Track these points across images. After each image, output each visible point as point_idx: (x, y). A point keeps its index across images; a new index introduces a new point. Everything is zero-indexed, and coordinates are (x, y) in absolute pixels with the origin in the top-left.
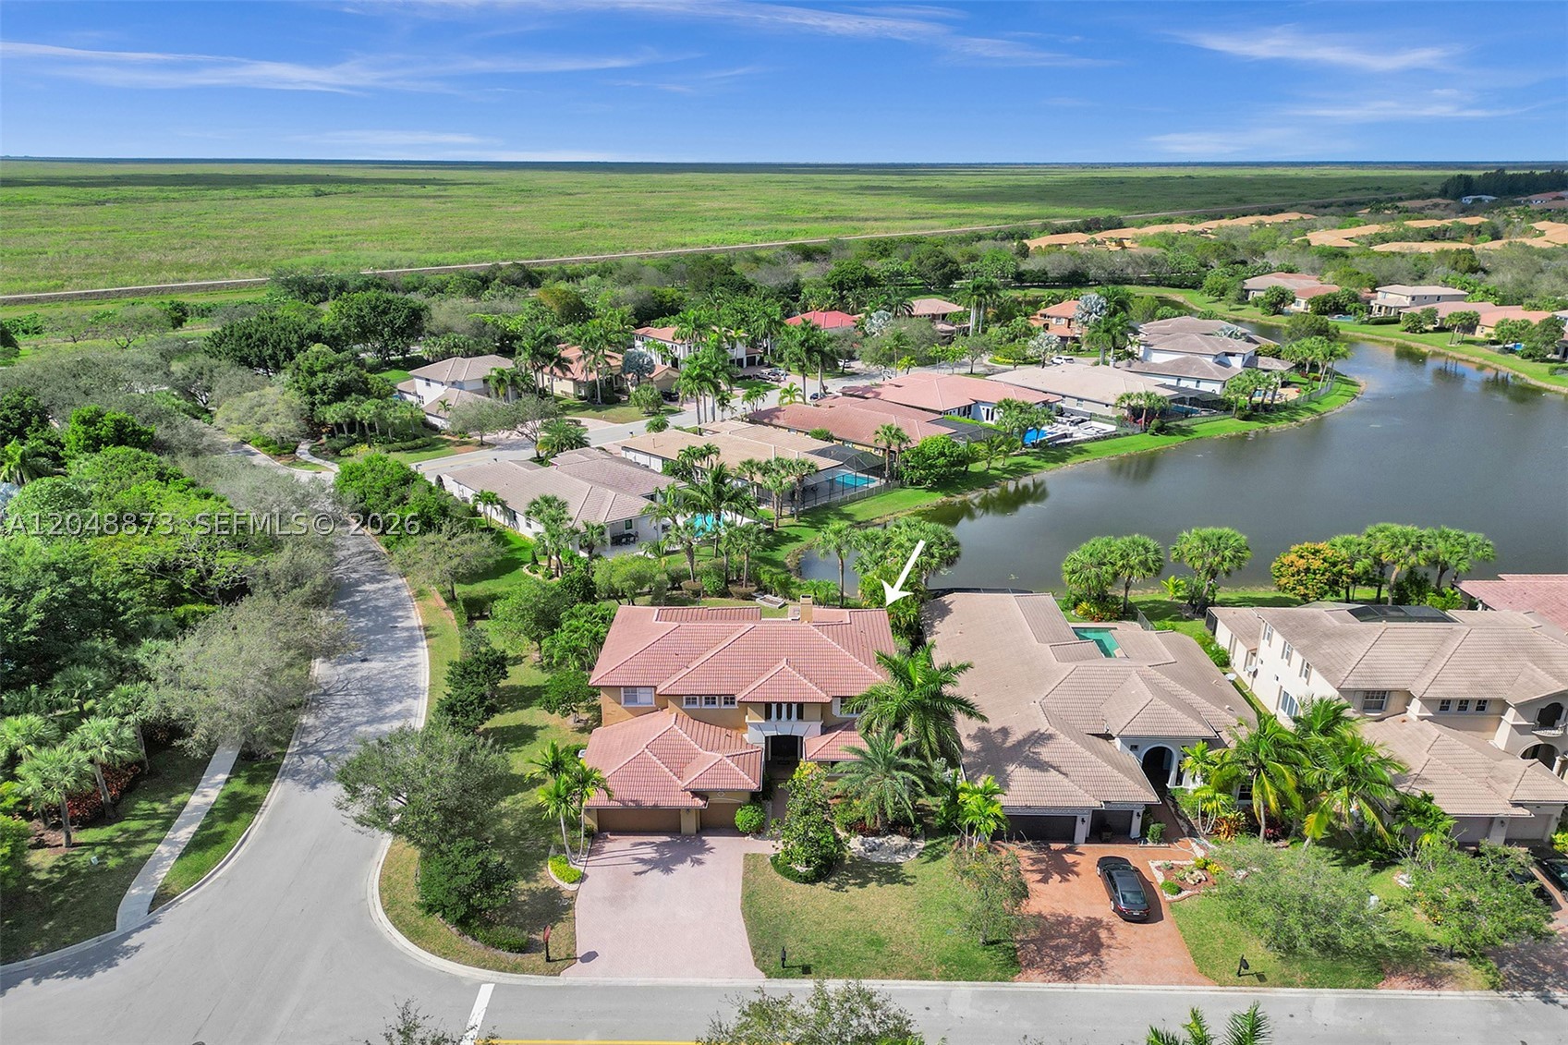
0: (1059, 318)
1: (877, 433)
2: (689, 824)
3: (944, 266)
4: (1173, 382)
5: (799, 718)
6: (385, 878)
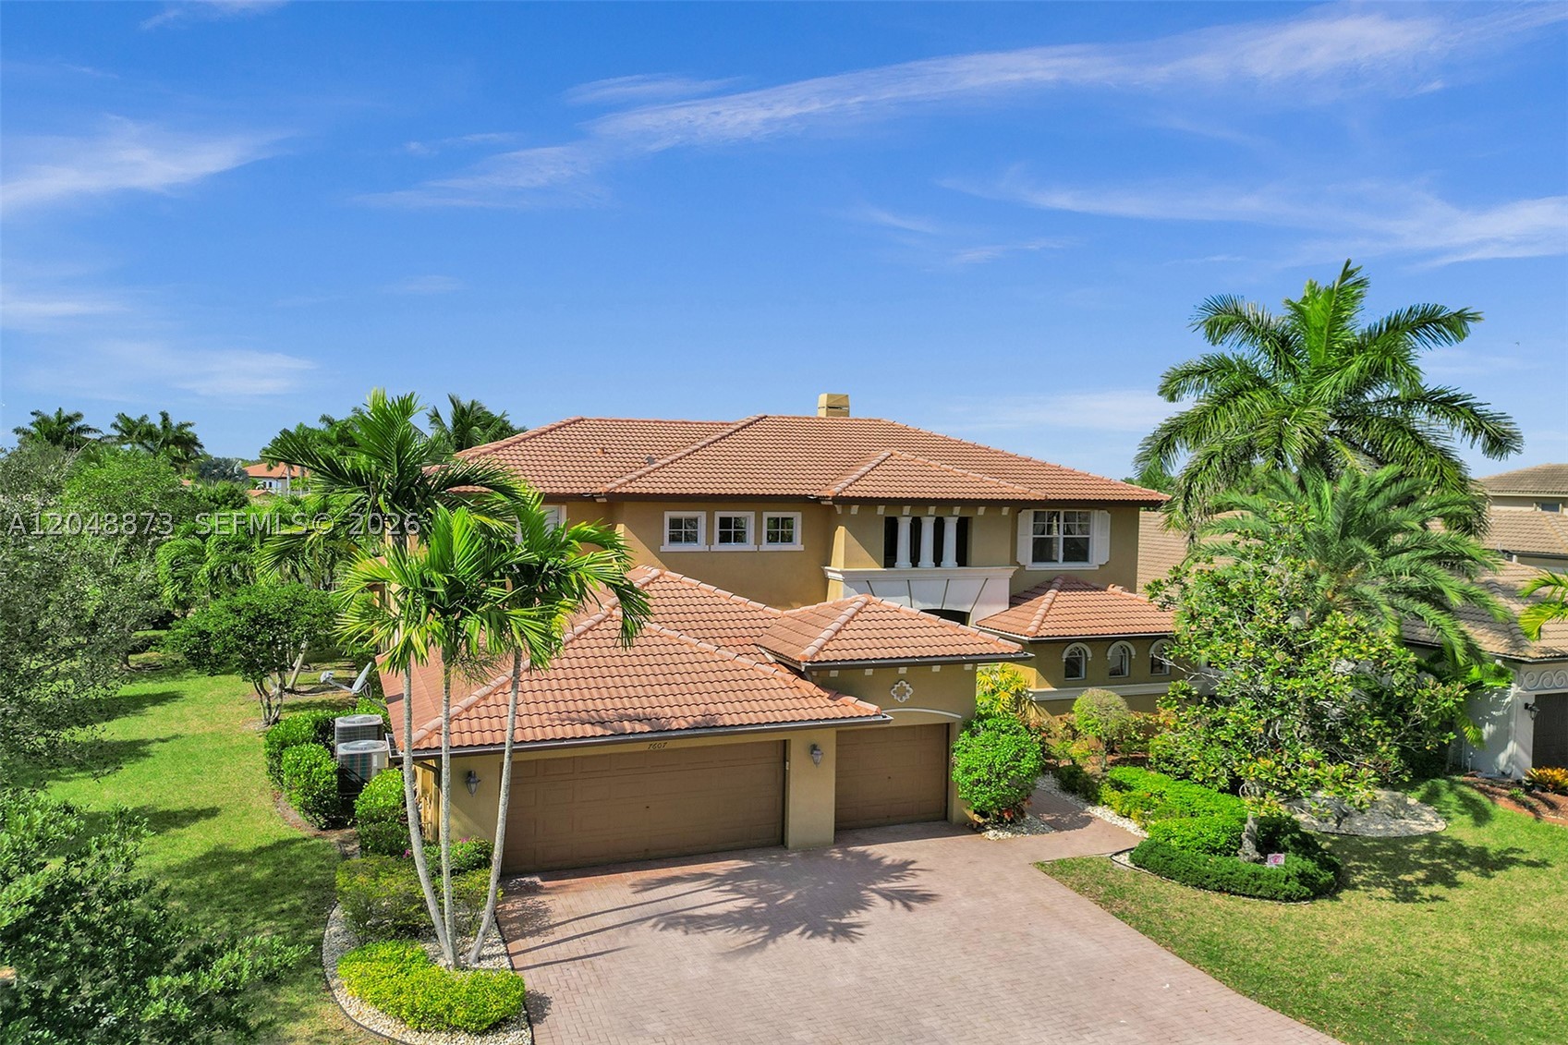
5: (962, 560)
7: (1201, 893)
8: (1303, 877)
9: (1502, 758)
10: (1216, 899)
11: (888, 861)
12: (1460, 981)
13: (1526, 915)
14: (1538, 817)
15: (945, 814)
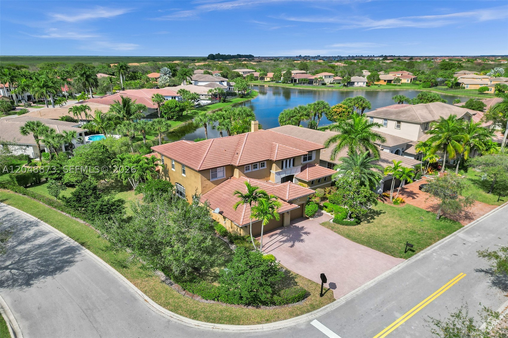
2: (287, 220)
5: (293, 166)
6: (165, 305)
7: (343, 226)
8: (356, 222)
9: (379, 191)
10: (346, 227)
11: (300, 227)
12: (377, 235)
13: (384, 223)
14: (384, 203)
15: (302, 216)
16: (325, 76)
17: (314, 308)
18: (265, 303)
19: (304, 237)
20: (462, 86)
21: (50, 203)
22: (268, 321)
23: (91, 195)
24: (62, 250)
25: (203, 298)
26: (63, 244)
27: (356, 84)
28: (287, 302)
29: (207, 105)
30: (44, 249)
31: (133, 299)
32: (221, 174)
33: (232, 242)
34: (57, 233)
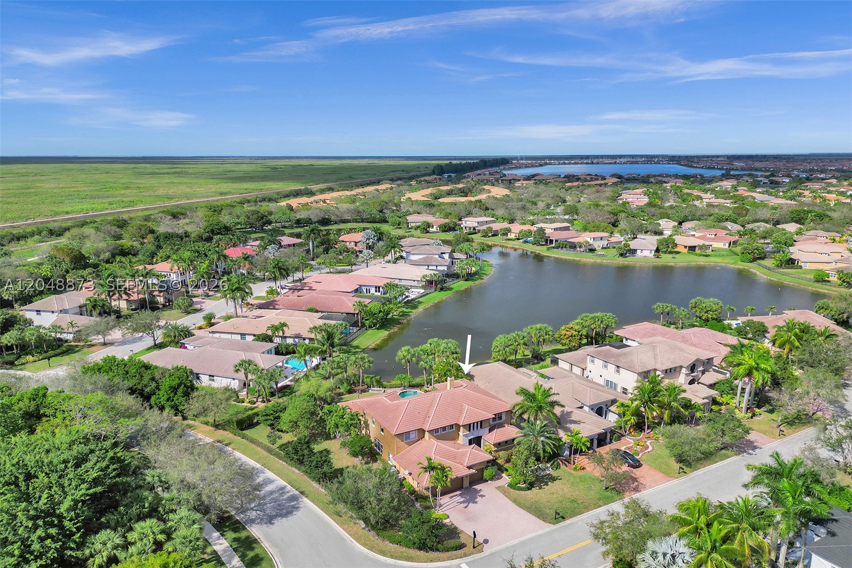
0: (350, 242)
1: (354, 305)
2: (466, 483)
3: (262, 218)
4: (434, 268)
5: (481, 427)
6: (364, 545)
7: (515, 491)
8: (528, 487)
9: (565, 454)
11: (477, 489)
14: (566, 468)
15: (482, 479)
16: (594, 238)
17: (465, 555)
18: (432, 549)
19: (479, 499)
20: (798, 264)
21: (269, 451)
22: (431, 561)
23: (306, 449)
24: (288, 497)
25: (390, 542)
26: (288, 492)
27: (639, 252)
28: (447, 550)
29: (419, 298)
30: (275, 496)
31: (343, 539)
32: (413, 436)
33: (417, 500)
34: (282, 482)
